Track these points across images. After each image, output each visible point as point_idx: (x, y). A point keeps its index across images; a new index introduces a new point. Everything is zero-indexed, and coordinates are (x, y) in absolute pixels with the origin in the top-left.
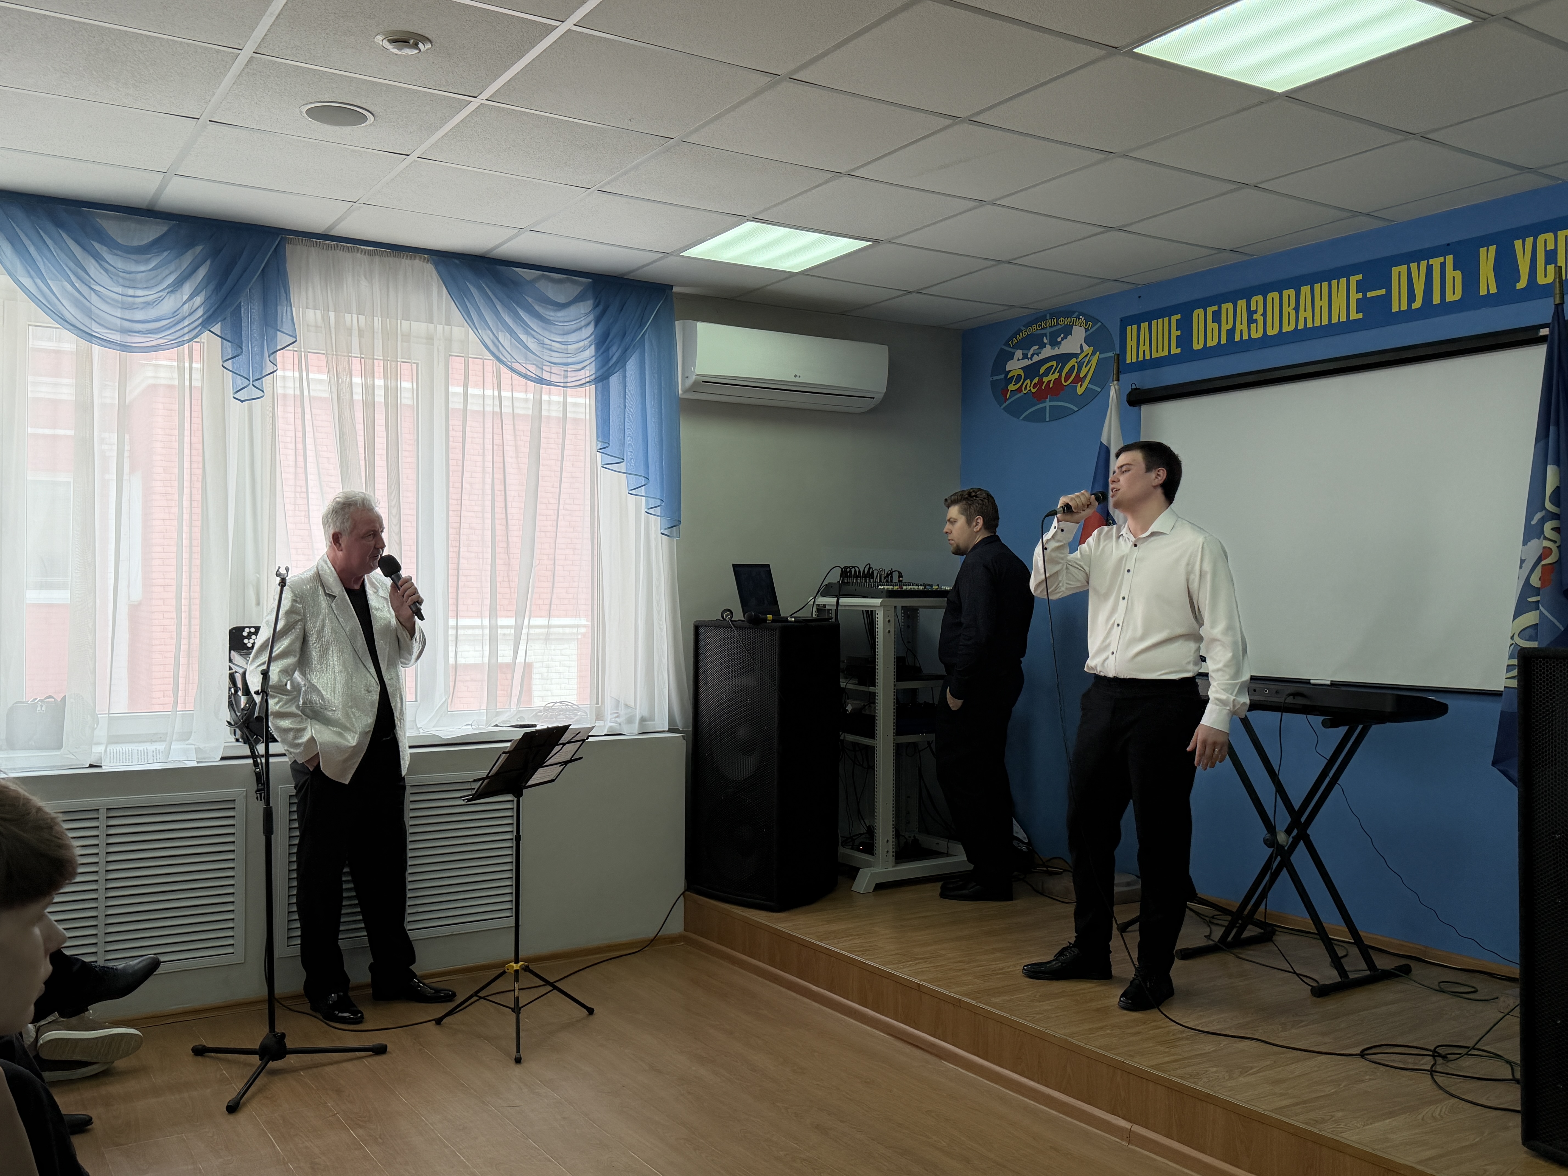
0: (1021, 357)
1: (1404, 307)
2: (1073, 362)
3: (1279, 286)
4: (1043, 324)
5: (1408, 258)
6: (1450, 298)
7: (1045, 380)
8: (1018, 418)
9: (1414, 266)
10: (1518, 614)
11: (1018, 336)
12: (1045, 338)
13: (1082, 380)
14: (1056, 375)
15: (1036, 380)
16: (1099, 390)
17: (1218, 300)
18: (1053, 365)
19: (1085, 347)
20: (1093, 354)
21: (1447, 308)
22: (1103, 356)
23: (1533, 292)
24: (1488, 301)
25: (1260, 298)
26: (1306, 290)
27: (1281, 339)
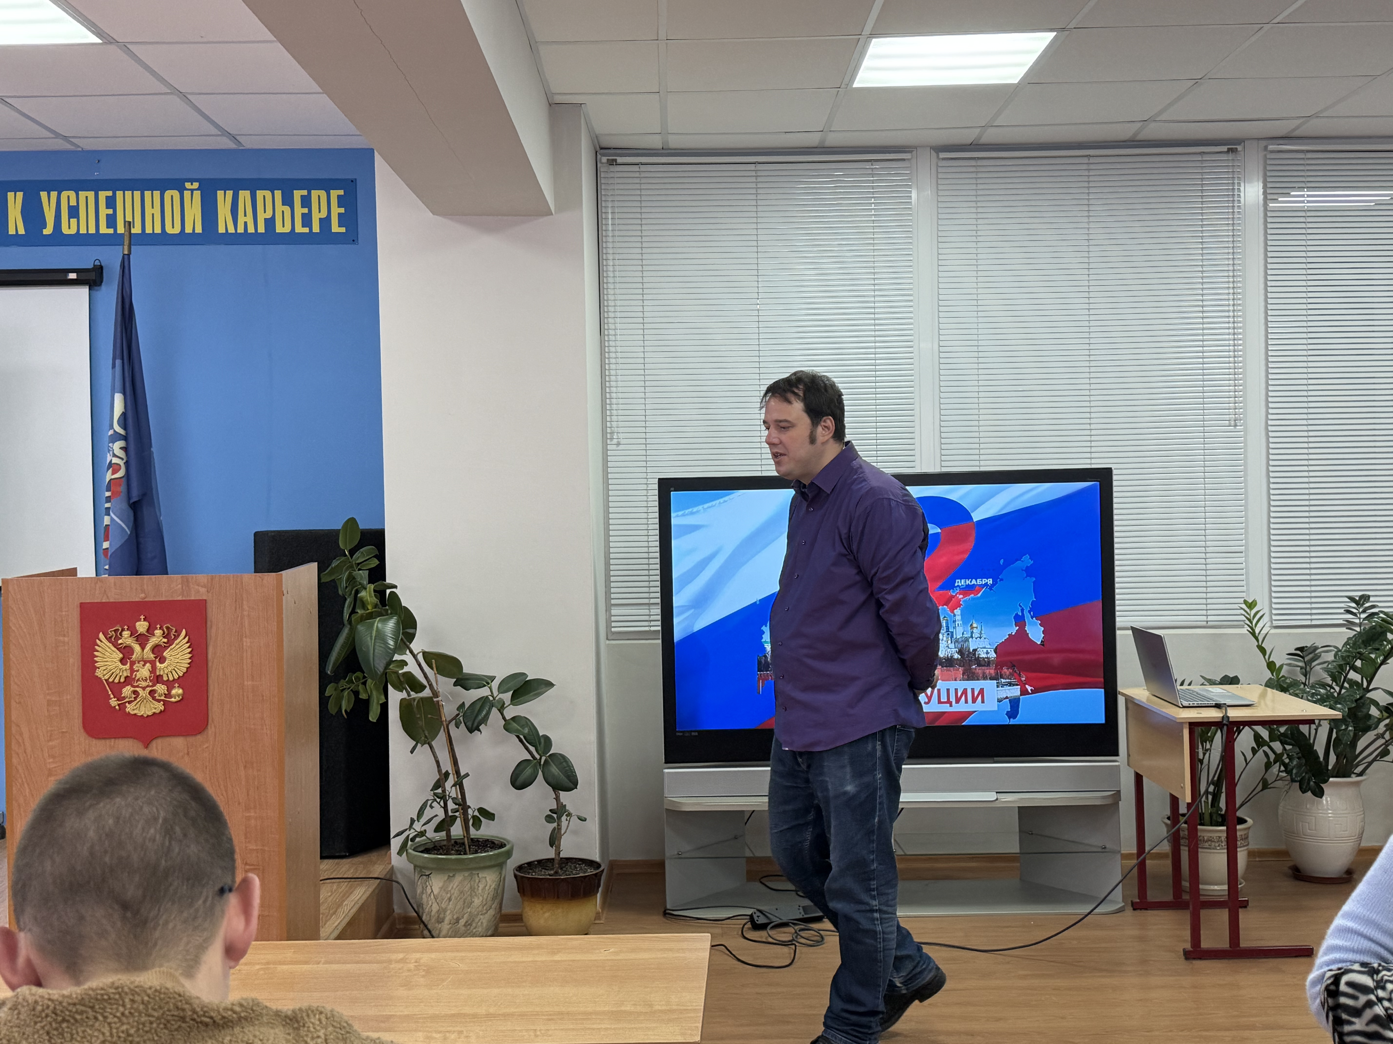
23: (58, 238)
24: (17, 240)
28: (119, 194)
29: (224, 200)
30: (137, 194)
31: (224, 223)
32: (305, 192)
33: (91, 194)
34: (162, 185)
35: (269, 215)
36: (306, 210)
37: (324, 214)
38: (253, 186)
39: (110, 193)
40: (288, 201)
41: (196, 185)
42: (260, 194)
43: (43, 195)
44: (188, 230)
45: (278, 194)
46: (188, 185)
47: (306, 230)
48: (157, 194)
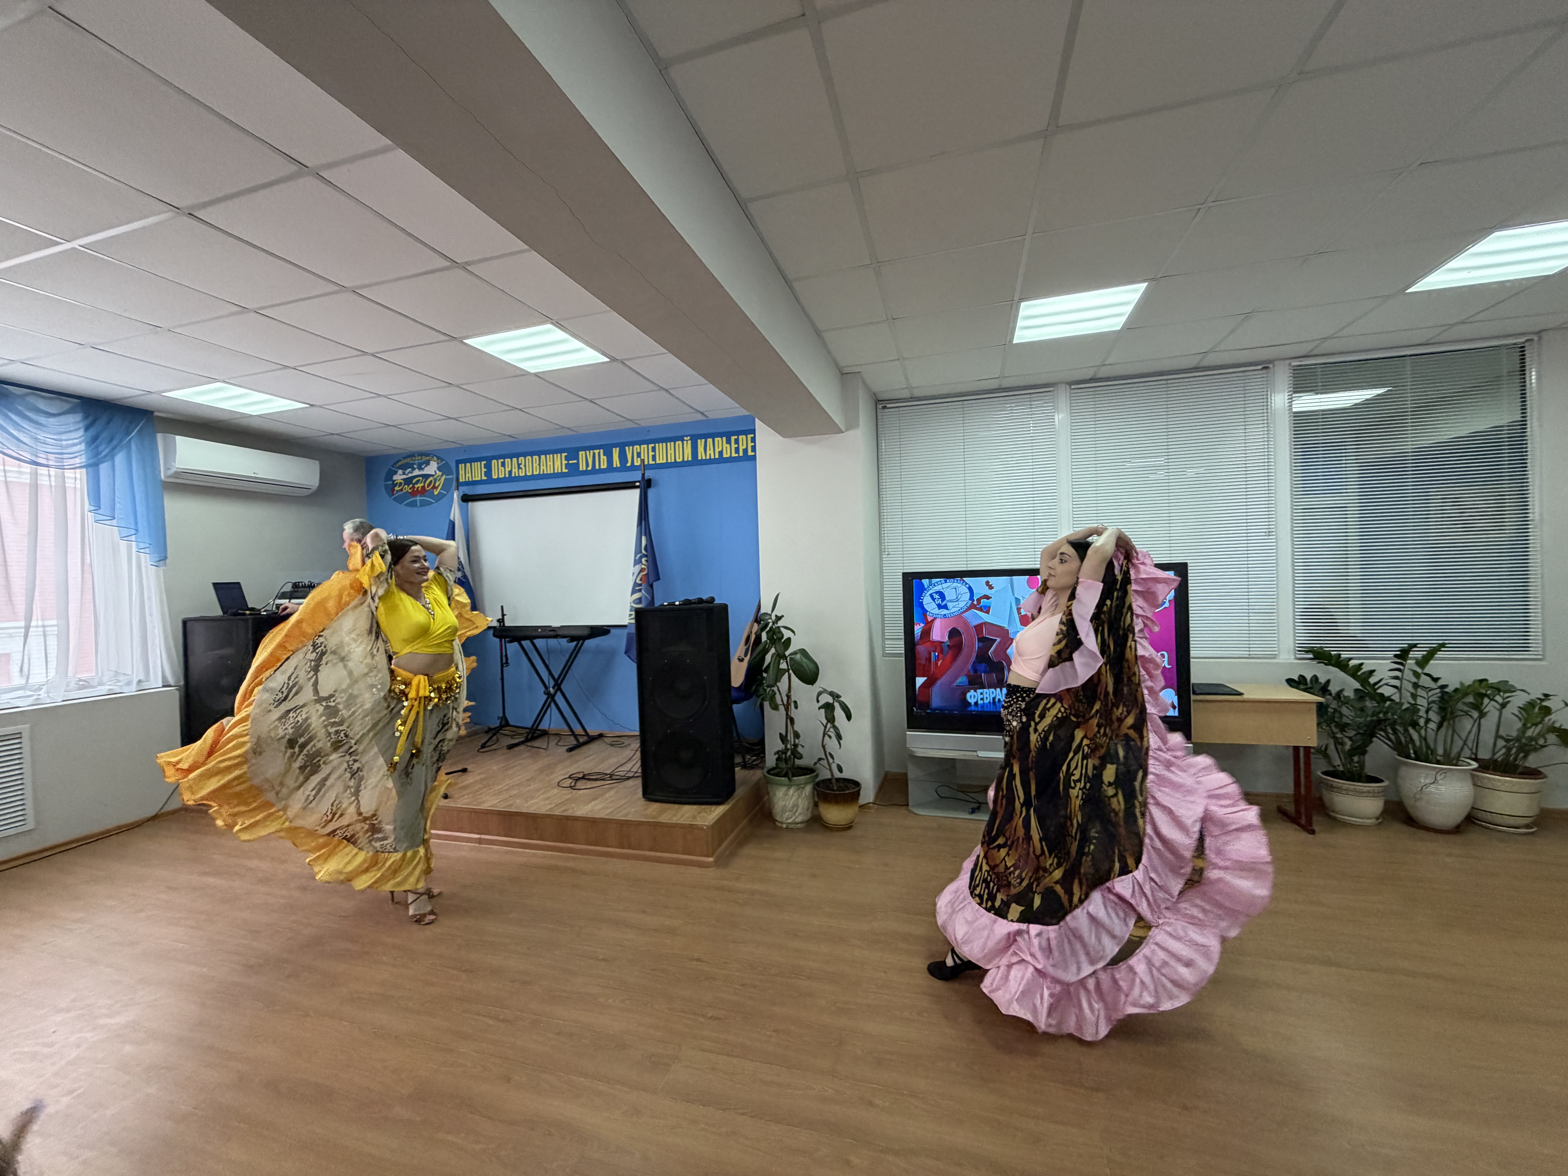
0: (401, 474)
1: (584, 469)
2: (431, 478)
3: (532, 454)
4: (414, 458)
5: (585, 449)
6: (602, 467)
7: (416, 486)
8: (402, 504)
9: (588, 452)
10: (633, 593)
11: (399, 462)
12: (415, 465)
13: (437, 488)
14: (422, 484)
15: (411, 486)
16: (445, 493)
17: (504, 457)
18: (420, 479)
19: (438, 472)
20: (442, 475)
21: (601, 471)
22: (448, 477)
23: (633, 468)
24: (617, 470)
25: (523, 458)
26: (543, 457)
27: (533, 477)
28: (657, 445)
29: (701, 443)
30: (664, 444)
31: (701, 455)
32: (736, 437)
33: (645, 446)
34: (674, 439)
35: (720, 449)
36: (736, 446)
37: (745, 447)
38: (713, 436)
39: (653, 445)
40: (729, 442)
41: (689, 438)
42: (716, 439)
43: (627, 448)
44: (686, 459)
45: (724, 439)
46: (685, 438)
47: (737, 455)
48: (672, 443)
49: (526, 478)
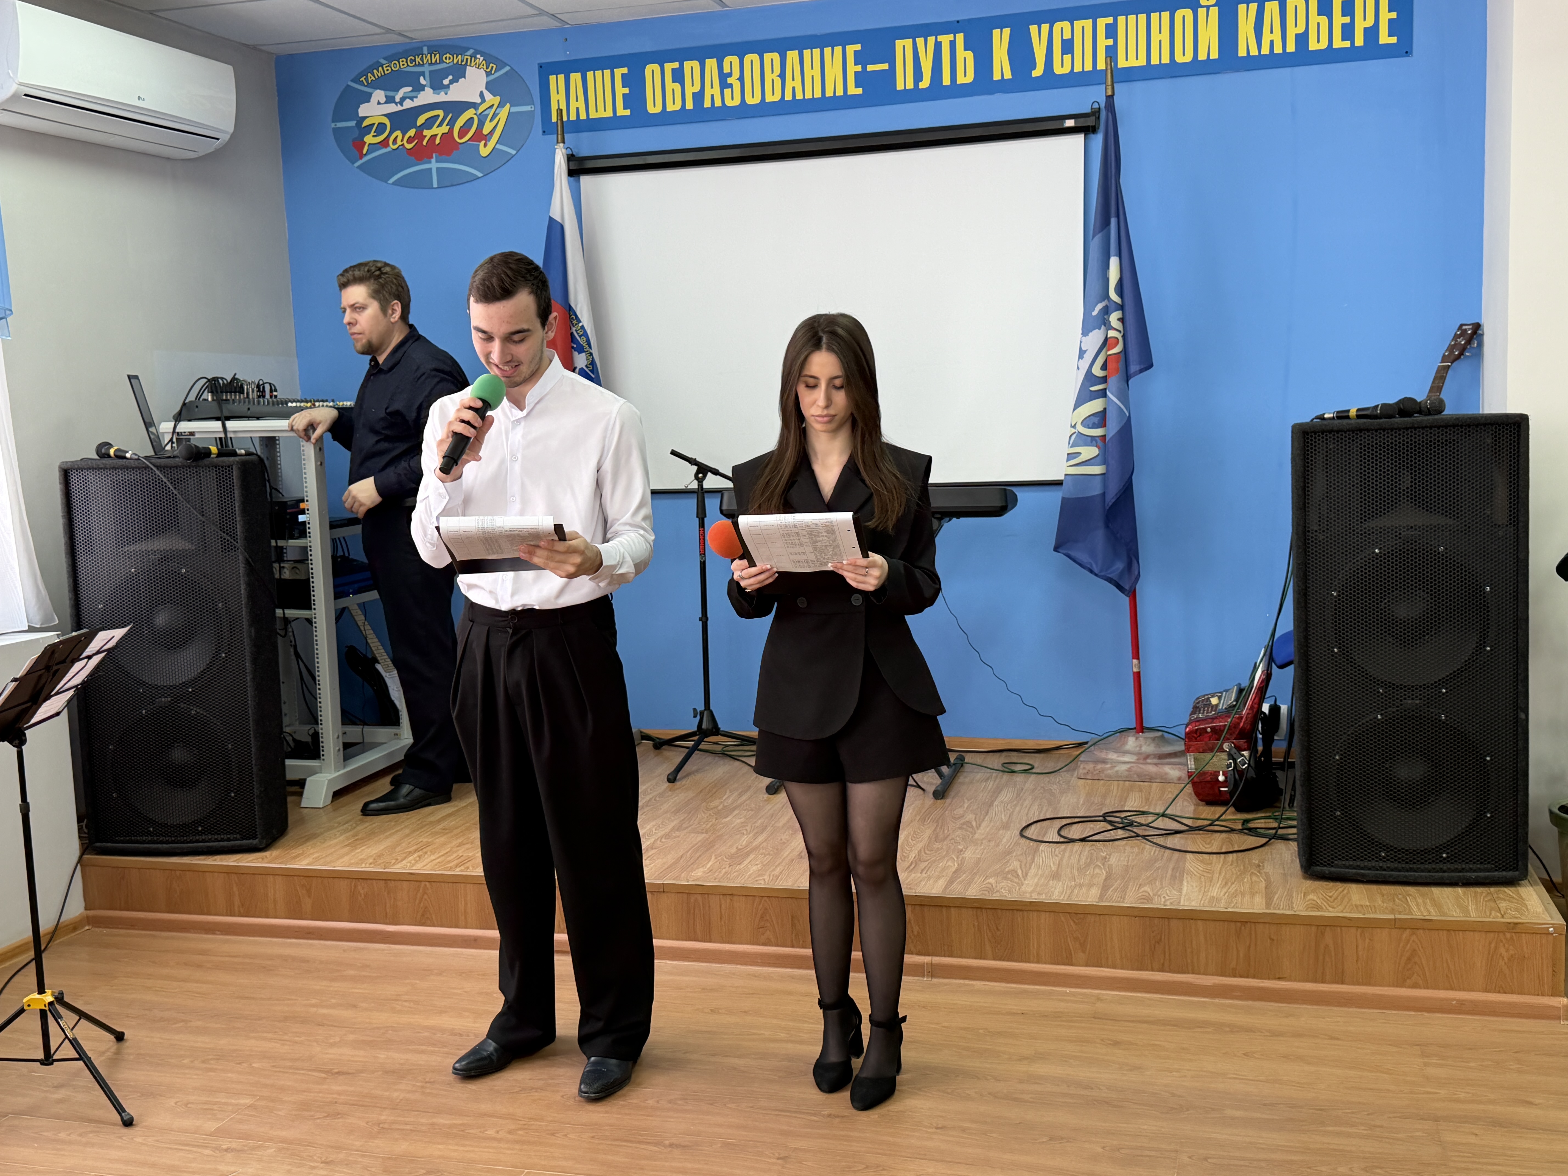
0: (383, 100)
1: (910, 85)
2: (470, 113)
4: (418, 60)
5: (913, 32)
6: (961, 80)
7: (428, 133)
8: (386, 181)
9: (920, 41)
11: (375, 71)
12: (422, 78)
14: (445, 129)
15: (412, 132)
16: (514, 152)
17: (682, 55)
18: (438, 116)
19: (488, 96)
20: (501, 105)
21: (957, 91)
22: (515, 109)
24: (1003, 86)
25: (735, 59)
26: (792, 56)
27: (764, 109)
28: (1121, 19)
29: (1246, 16)
30: (1142, 17)
31: (1246, 44)
33: (1088, 23)
35: (1301, 28)
36: (1347, 20)
37: (1370, 22)
40: (1325, 9)
41: (1212, 1)
42: (1291, 3)
43: (1034, 29)
44: (1202, 56)
45: (1313, 2)
46: (1203, 2)
47: (1347, 44)
49: (744, 111)
